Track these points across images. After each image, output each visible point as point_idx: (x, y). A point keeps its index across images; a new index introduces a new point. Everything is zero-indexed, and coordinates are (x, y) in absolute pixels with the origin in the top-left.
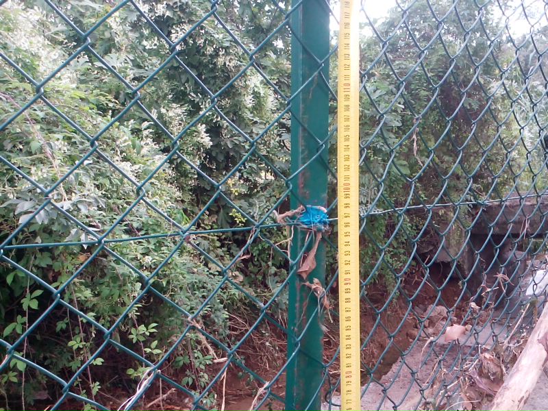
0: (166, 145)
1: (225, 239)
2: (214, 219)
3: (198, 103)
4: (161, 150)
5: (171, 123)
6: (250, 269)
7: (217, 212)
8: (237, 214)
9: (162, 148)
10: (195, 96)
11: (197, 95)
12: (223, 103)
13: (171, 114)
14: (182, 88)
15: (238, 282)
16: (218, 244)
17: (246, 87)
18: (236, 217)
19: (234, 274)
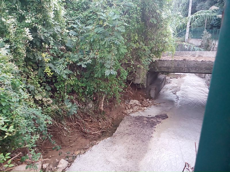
0: (7, 39)
1: (43, 82)
2: (36, 73)
3: (24, 15)
4: (4, 42)
5: (9, 27)
6: (55, 95)
7: (37, 70)
8: (48, 71)
9: (5, 40)
10: (22, 11)
11: (23, 11)
12: (38, 16)
13: (8, 22)
14: (14, 6)
15: (50, 103)
16: (39, 85)
17: (50, 7)
18: (48, 72)
19: (48, 100)
